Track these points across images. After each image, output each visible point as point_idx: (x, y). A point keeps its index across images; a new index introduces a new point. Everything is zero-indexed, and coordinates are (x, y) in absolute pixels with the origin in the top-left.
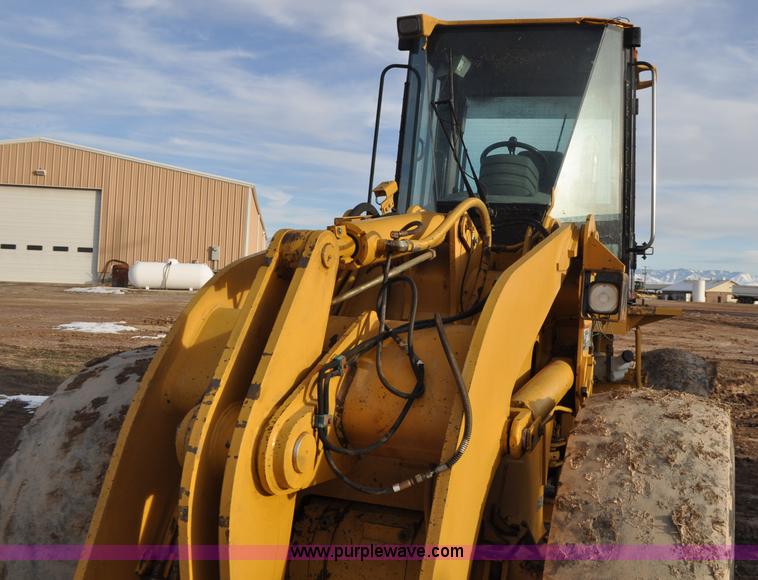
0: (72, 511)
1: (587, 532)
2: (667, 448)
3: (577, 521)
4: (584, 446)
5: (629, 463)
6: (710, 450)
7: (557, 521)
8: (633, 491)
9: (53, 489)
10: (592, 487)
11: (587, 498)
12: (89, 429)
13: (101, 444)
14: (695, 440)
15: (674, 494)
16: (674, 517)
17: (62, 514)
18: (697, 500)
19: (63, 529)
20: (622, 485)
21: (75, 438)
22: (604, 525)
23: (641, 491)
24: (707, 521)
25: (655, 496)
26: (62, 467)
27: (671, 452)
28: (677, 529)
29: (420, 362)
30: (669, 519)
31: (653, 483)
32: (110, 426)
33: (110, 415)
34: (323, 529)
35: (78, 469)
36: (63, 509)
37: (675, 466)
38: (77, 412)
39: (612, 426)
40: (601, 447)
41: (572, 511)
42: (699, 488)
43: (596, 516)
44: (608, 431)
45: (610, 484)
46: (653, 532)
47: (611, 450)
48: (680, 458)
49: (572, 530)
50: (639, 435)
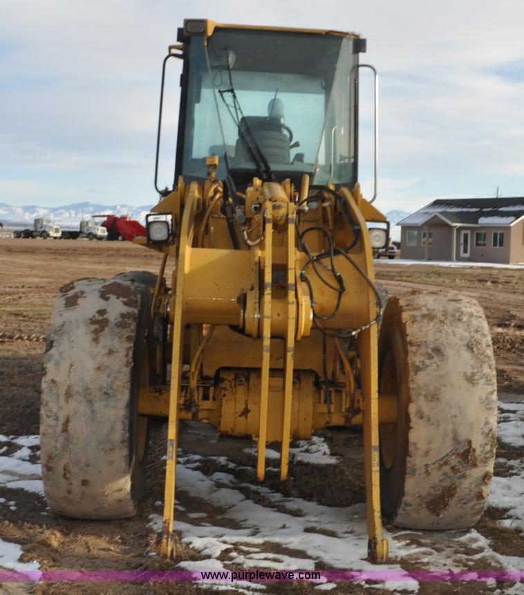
0: (115, 377)
1: (429, 355)
2: (457, 314)
3: (423, 350)
4: (414, 316)
5: (441, 322)
6: (477, 315)
7: (411, 351)
8: (447, 334)
9: (97, 366)
10: (426, 334)
11: (424, 340)
12: (106, 329)
13: (119, 337)
14: (469, 310)
15: (466, 334)
16: (470, 344)
17: (109, 380)
18: (478, 336)
19: (112, 389)
20: (441, 332)
21: (99, 334)
22: (437, 351)
23: (451, 333)
24: (484, 345)
25: (458, 336)
26: (99, 352)
27: (460, 316)
28: (472, 349)
29: (338, 274)
30: (468, 345)
31: (456, 330)
32: (120, 326)
33: (116, 319)
34: (240, 385)
35: (111, 352)
36: (109, 376)
37: (464, 322)
38: (90, 319)
39: (425, 306)
40: (424, 316)
41: (419, 346)
42: (477, 331)
43: (432, 347)
44: (423, 308)
45: (435, 332)
46: (461, 351)
47: (430, 317)
48: (465, 318)
49: (420, 354)
50: (441, 309)
